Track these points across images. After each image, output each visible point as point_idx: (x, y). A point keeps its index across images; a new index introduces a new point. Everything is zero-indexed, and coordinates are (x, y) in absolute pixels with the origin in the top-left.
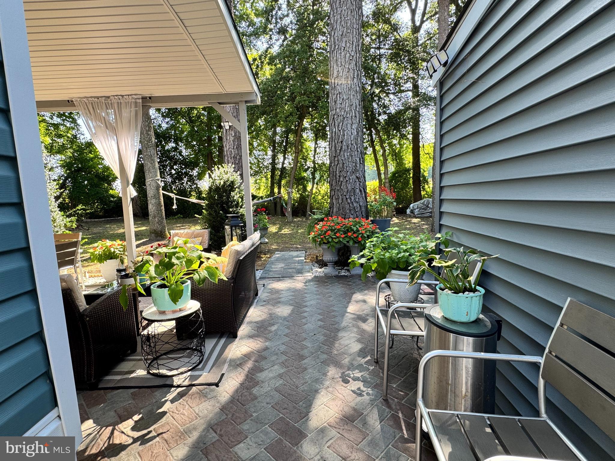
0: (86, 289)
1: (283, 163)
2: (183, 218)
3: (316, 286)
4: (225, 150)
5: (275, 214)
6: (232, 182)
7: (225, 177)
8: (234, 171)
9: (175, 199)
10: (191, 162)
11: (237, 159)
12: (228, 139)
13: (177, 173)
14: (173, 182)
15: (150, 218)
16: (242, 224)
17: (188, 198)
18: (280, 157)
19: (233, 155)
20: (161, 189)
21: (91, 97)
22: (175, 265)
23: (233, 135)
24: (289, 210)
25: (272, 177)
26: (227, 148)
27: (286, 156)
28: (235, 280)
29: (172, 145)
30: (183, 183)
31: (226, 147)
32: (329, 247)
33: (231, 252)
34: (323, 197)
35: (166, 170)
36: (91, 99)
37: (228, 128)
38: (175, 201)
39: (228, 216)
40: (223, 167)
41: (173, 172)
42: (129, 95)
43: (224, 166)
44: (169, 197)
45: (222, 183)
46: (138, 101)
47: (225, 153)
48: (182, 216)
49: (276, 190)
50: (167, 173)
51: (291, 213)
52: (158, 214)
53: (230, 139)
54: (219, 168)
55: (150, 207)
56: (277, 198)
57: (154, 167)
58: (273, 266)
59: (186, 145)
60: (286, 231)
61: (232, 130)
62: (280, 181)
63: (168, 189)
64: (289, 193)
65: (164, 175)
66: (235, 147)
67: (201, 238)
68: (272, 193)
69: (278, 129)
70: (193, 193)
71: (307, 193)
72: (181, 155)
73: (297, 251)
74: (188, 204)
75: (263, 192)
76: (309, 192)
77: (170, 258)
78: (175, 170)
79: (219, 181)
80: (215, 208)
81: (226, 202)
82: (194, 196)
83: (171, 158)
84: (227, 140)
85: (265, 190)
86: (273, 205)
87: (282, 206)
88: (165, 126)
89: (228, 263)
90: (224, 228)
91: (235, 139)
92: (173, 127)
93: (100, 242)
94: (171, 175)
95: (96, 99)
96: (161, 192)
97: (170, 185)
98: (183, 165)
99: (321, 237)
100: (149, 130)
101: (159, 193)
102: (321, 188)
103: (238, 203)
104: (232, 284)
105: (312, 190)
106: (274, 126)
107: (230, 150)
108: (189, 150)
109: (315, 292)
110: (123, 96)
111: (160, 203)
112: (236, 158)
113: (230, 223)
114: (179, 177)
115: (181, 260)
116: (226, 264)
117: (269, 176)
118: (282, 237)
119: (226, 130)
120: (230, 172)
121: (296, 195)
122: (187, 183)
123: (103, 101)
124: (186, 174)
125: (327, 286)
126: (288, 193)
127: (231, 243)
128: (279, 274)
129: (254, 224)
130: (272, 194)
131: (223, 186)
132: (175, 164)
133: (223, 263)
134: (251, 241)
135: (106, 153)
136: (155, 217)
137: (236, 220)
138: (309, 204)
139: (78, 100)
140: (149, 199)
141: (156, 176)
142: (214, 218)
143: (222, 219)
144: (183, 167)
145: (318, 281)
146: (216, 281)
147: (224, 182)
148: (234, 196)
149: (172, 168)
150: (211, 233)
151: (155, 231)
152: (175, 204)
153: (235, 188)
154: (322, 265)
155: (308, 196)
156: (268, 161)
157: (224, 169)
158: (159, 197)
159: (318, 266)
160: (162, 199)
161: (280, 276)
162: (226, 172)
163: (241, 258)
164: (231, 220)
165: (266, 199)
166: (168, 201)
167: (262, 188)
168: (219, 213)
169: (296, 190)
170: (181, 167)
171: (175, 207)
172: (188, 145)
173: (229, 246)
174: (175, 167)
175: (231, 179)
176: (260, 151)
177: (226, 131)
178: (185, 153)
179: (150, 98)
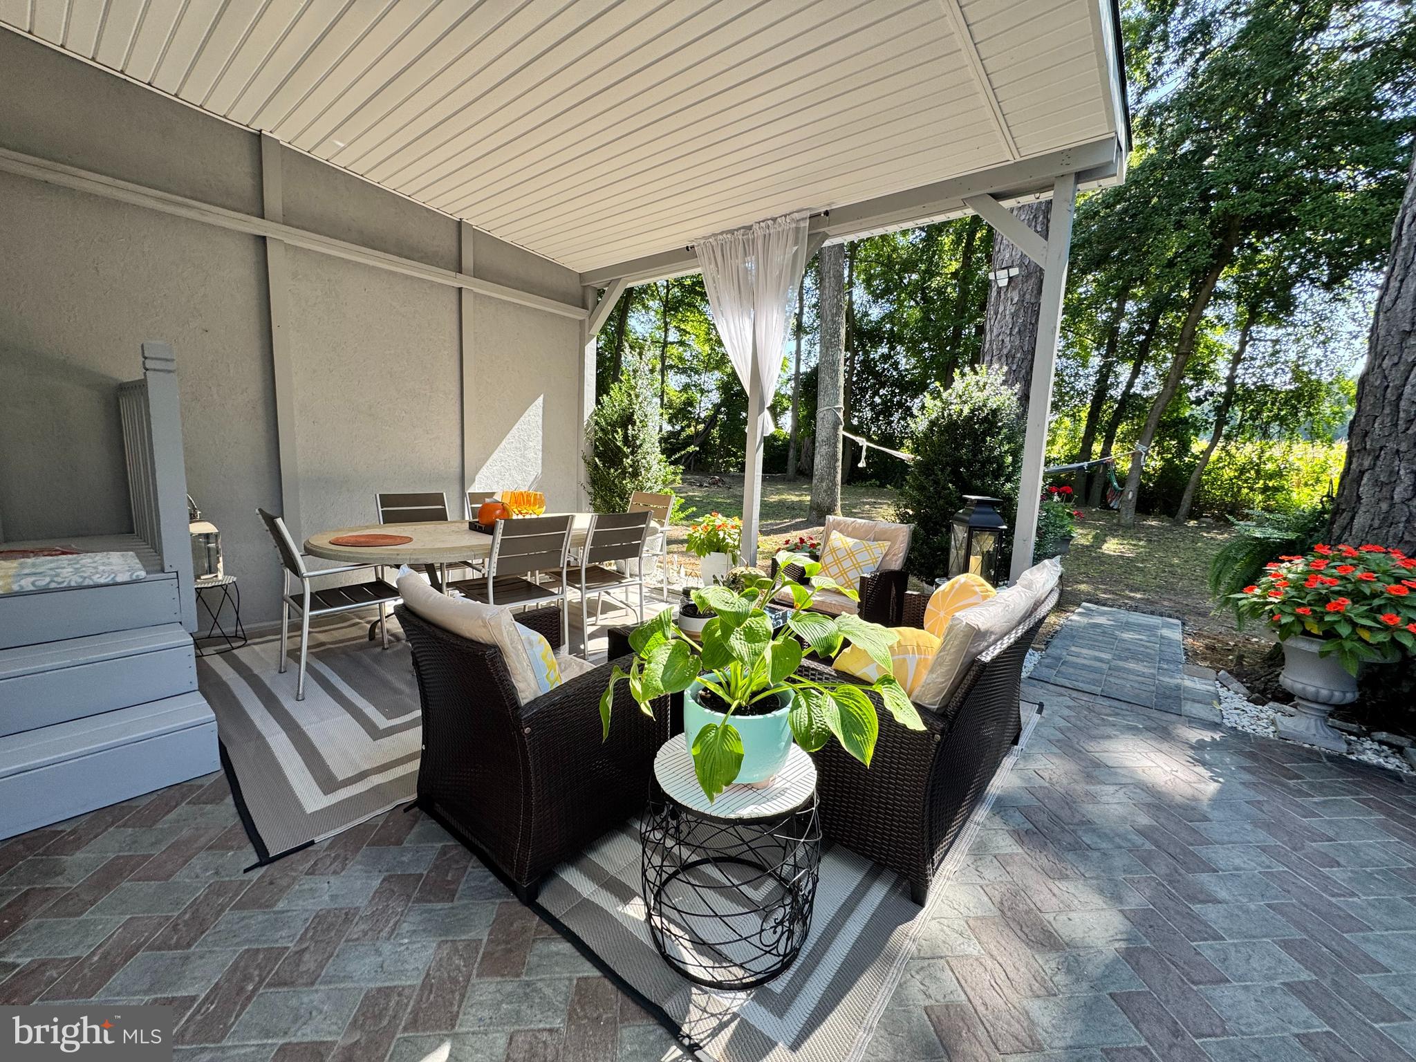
0: (670, 599)
1: (1130, 384)
2: (879, 486)
3: (1247, 777)
4: (988, 338)
5: (1086, 500)
6: (994, 412)
7: (978, 397)
8: (1004, 383)
9: (864, 448)
10: (912, 382)
11: (1016, 360)
12: (1000, 311)
13: (884, 403)
14: (875, 420)
15: (815, 481)
16: (1005, 527)
17: (897, 450)
18: (1124, 371)
19: (1005, 351)
20: (841, 427)
21: (722, 233)
22: (734, 659)
23: (1015, 300)
24: (1130, 496)
25: (1094, 416)
26: (995, 332)
27: (1142, 368)
28: (951, 724)
29: (883, 350)
30: (893, 422)
31: (992, 331)
32: (1323, 655)
33: (951, 629)
34: (1242, 473)
35: (864, 397)
36: (721, 237)
37: (1003, 283)
38: (864, 454)
39: (967, 500)
40: (976, 373)
41: (877, 400)
42: (785, 216)
43: (978, 369)
44: (854, 443)
45: (966, 411)
46: (802, 224)
47: (987, 346)
48: (878, 483)
49: (1097, 448)
50: (866, 402)
51: (1132, 505)
52: (829, 474)
53: (1005, 310)
54: (963, 375)
55: (817, 459)
56: (1098, 464)
57: (835, 386)
58: (1073, 649)
59: (908, 350)
60: (1112, 546)
61: (1014, 289)
62: (1113, 425)
63: (863, 432)
64: (1136, 457)
65: (861, 406)
66: (1017, 330)
67: (889, 543)
68: (1086, 452)
69: (1130, 306)
70: (908, 443)
71: (1187, 459)
72: (896, 369)
73: (1152, 613)
74: (893, 462)
75: (1062, 451)
76: (1196, 457)
77: (727, 632)
78: (880, 397)
79: (958, 408)
80: (937, 475)
81: (968, 460)
82: (908, 447)
83: (877, 375)
84: (996, 313)
85: (1066, 444)
86: (1083, 480)
87: (1108, 484)
88: (876, 313)
89: (938, 662)
90: (949, 529)
91: (1019, 309)
92: (889, 317)
93: (708, 515)
94: (873, 406)
95: (729, 236)
96: (842, 432)
97: (867, 424)
98: (897, 387)
99: (1300, 611)
100: (838, 314)
101: (836, 435)
102: (1238, 449)
103: (1001, 466)
104: (938, 737)
105: (1206, 453)
106: (1122, 295)
107: (1000, 338)
108: (913, 361)
109: (1246, 808)
110: (774, 220)
111: (835, 454)
112: (1014, 357)
113: (968, 518)
114: (886, 410)
115: (757, 646)
116: (931, 658)
117: (1084, 415)
118: (1102, 563)
119: (1000, 289)
120: (992, 384)
121: (1154, 463)
122: (898, 422)
123: (740, 237)
124: (900, 405)
125: (1300, 793)
126: (1133, 455)
127: (962, 578)
128: (1094, 682)
129: (1039, 529)
130: (1086, 455)
131: (969, 419)
132: (883, 386)
133: (920, 653)
134: (1029, 593)
135: (732, 344)
136: (822, 480)
137: (990, 513)
138: (1191, 487)
139: (702, 242)
140: (817, 444)
141: (837, 402)
142: (929, 498)
143: (951, 504)
144: (897, 391)
145: (1252, 756)
146: (863, 756)
147: (972, 411)
148: (993, 449)
149: (876, 393)
150: (914, 536)
151: (818, 505)
152: (863, 459)
153: (1001, 428)
154: (1263, 692)
155: (1190, 467)
156: (1086, 382)
157: (978, 378)
158: (835, 444)
159: (1244, 690)
160: (840, 446)
161: (1098, 690)
162: (981, 384)
163: (987, 657)
164: (974, 512)
165: (1066, 466)
166: (852, 451)
167: (1060, 441)
168: (945, 488)
169: (1157, 449)
170: (893, 392)
171: (862, 464)
172: (914, 350)
173: (953, 586)
174: (882, 392)
175: (993, 404)
176: (1069, 359)
177: (999, 293)
178: (904, 363)
179: (827, 213)
